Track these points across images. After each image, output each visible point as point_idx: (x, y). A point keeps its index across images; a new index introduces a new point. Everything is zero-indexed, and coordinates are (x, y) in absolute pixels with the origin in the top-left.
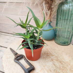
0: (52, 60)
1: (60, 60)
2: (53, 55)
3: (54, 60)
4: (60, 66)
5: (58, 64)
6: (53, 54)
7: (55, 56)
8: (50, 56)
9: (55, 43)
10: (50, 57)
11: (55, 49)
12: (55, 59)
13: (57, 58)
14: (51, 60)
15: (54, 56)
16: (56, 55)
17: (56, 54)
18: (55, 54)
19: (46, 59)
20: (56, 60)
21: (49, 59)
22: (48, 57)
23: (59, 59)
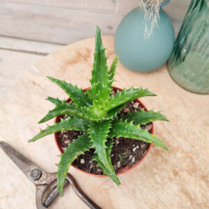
0: (176, 173)
1: (203, 168)
2: (174, 150)
3: (182, 170)
4: (205, 197)
5: (198, 188)
6: (175, 145)
7: (183, 152)
8: (164, 155)
9: (172, 82)
10: (166, 161)
11: (177, 116)
12: (184, 165)
13: (191, 158)
14: (172, 175)
15: (179, 155)
16: (186, 147)
17: (186, 140)
18: (180, 140)
19: (155, 170)
20: (189, 173)
21: (163, 169)
22: (160, 159)
23: (197, 162)
